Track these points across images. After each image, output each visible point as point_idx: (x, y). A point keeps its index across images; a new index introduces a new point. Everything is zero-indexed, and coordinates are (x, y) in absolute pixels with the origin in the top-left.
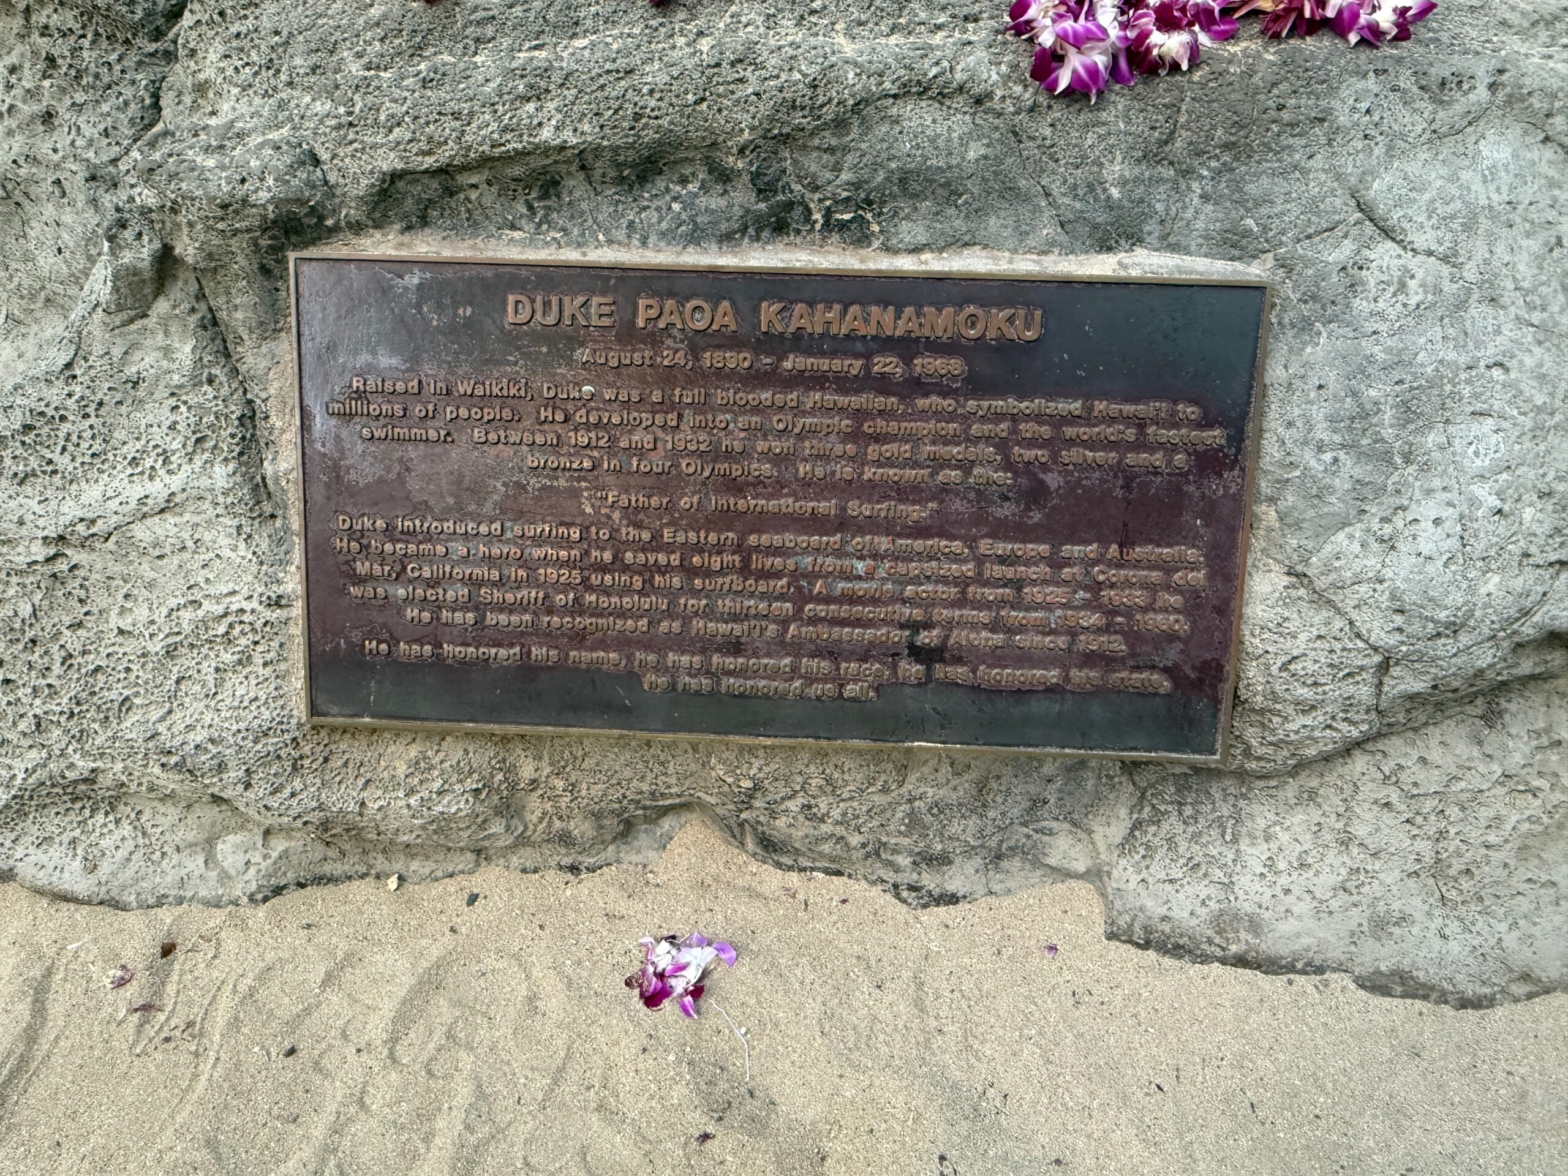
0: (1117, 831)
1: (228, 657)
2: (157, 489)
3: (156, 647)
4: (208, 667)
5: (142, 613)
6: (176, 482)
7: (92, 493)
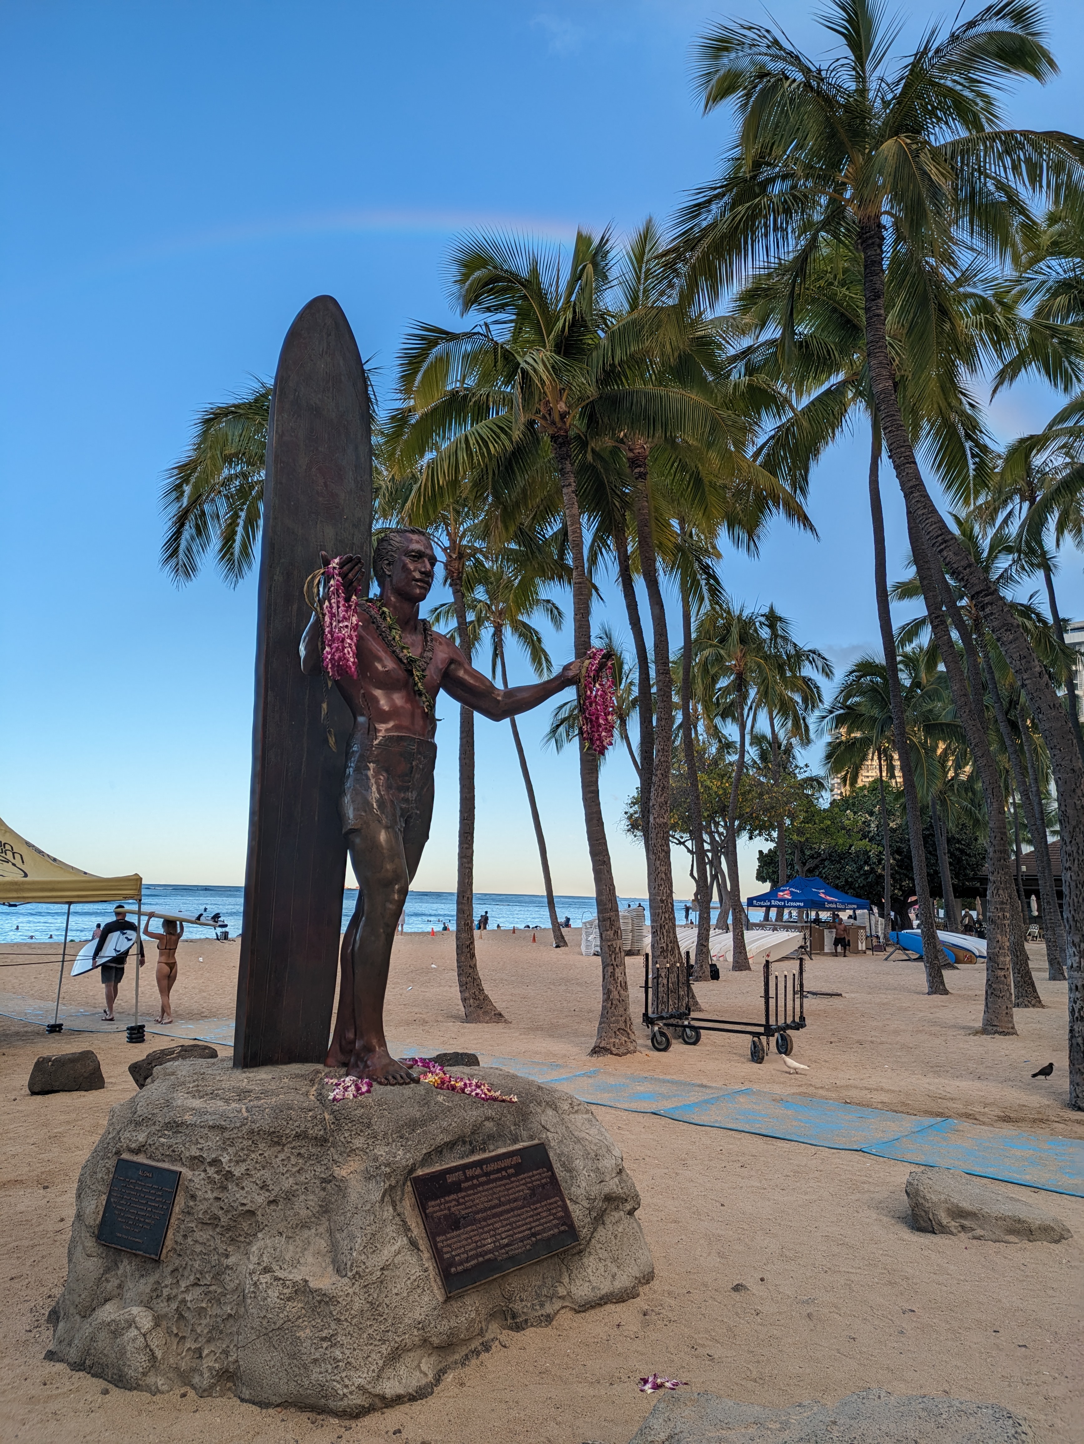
0: (567, 1280)
1: (419, 1291)
2: (395, 1248)
3: (405, 1295)
4: (416, 1296)
5: (399, 1286)
6: (399, 1244)
7: (386, 1252)
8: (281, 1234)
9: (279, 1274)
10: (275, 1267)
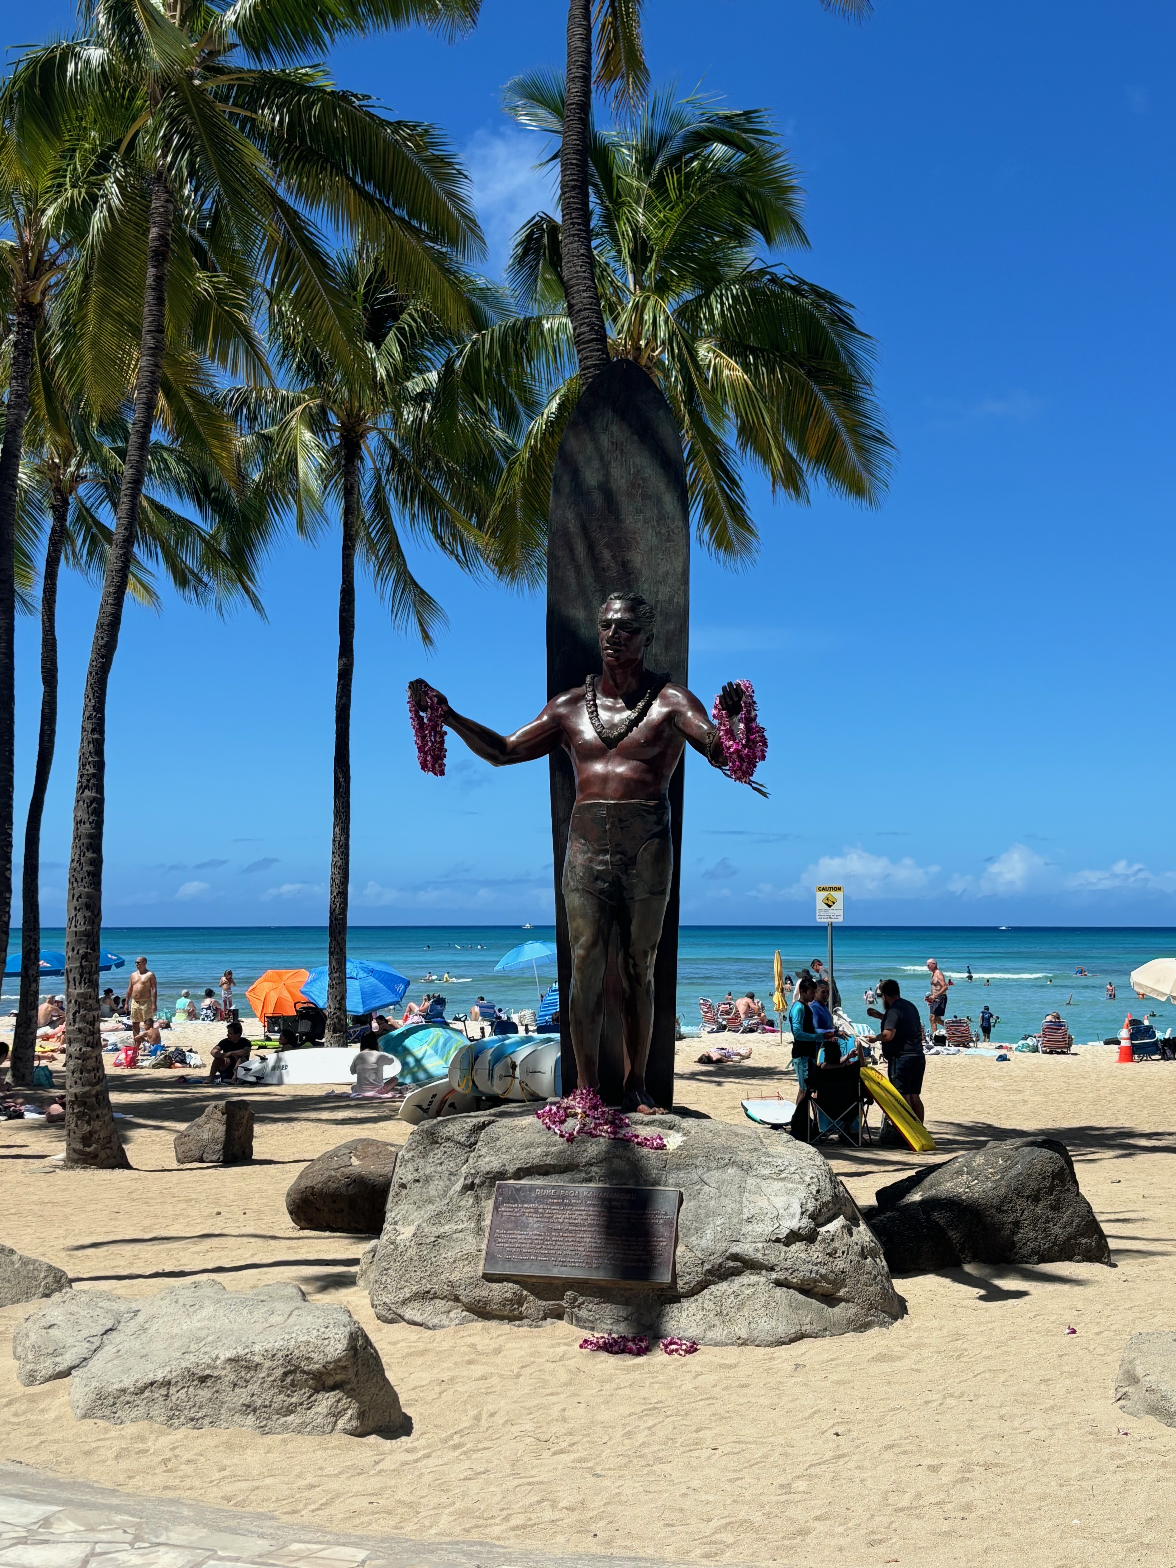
1: (467, 1262)
3: (452, 1260)
4: (461, 1265)
5: (450, 1253)
6: (464, 1226)
8: (415, 1203)
9: (398, 1227)
10: (400, 1223)
